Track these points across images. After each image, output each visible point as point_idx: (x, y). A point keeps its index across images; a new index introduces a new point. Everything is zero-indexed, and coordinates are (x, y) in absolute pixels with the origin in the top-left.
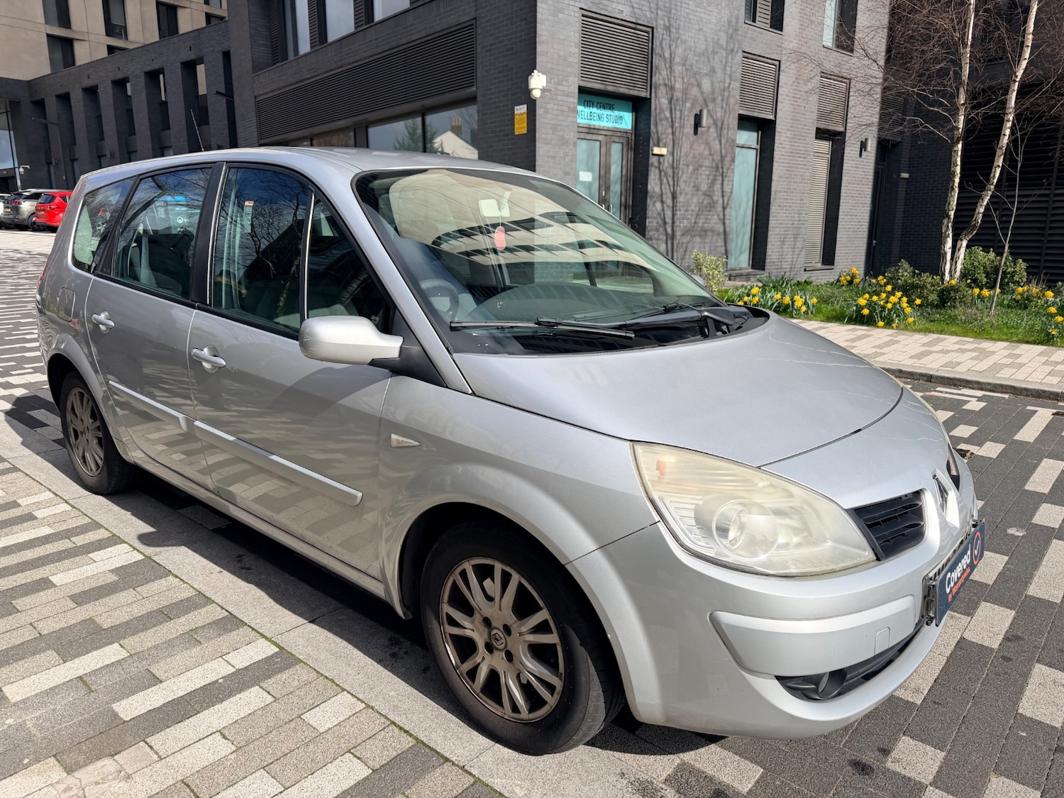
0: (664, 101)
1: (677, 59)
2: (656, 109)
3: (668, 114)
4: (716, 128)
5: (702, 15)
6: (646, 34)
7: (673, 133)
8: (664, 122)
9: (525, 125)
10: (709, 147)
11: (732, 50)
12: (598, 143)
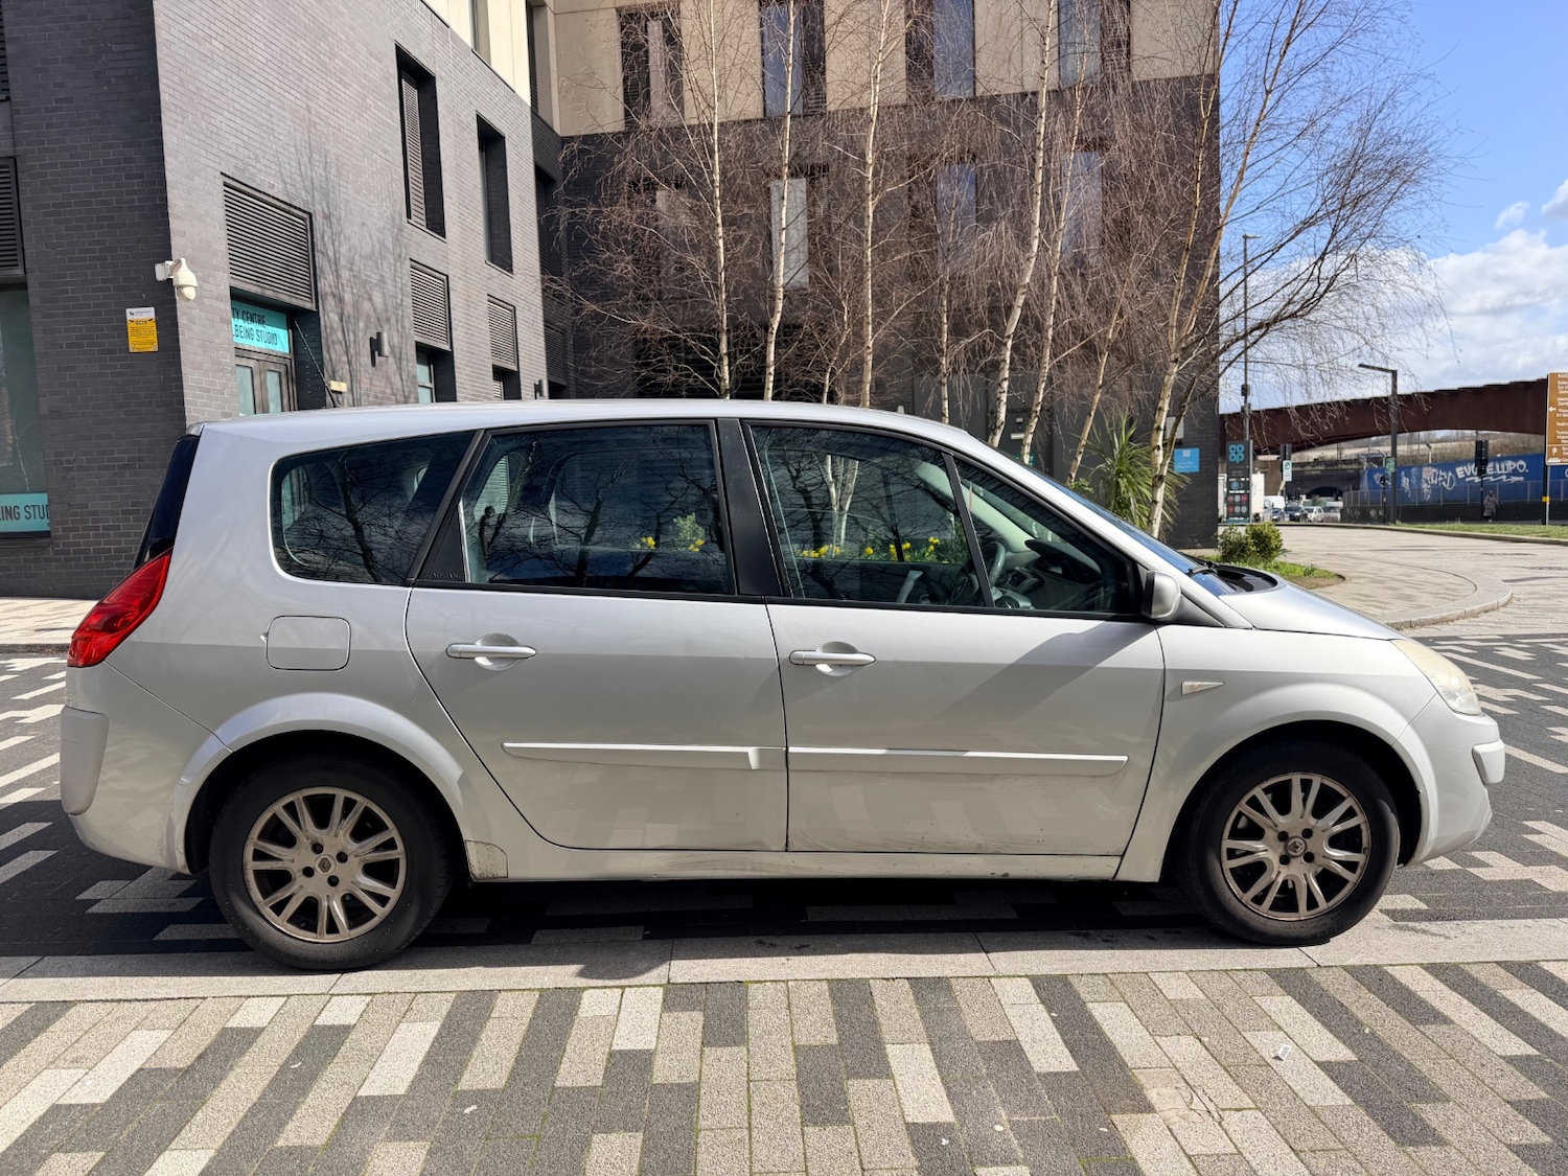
0: (334, 317)
1: (343, 262)
2: (326, 326)
3: (340, 335)
4: (395, 358)
5: (363, 205)
6: (301, 222)
7: (349, 363)
8: (337, 346)
9: (155, 338)
10: (390, 383)
11: (400, 256)
12: (249, 370)
